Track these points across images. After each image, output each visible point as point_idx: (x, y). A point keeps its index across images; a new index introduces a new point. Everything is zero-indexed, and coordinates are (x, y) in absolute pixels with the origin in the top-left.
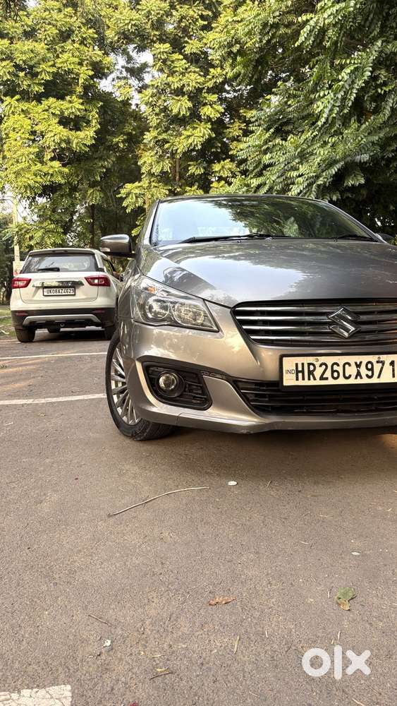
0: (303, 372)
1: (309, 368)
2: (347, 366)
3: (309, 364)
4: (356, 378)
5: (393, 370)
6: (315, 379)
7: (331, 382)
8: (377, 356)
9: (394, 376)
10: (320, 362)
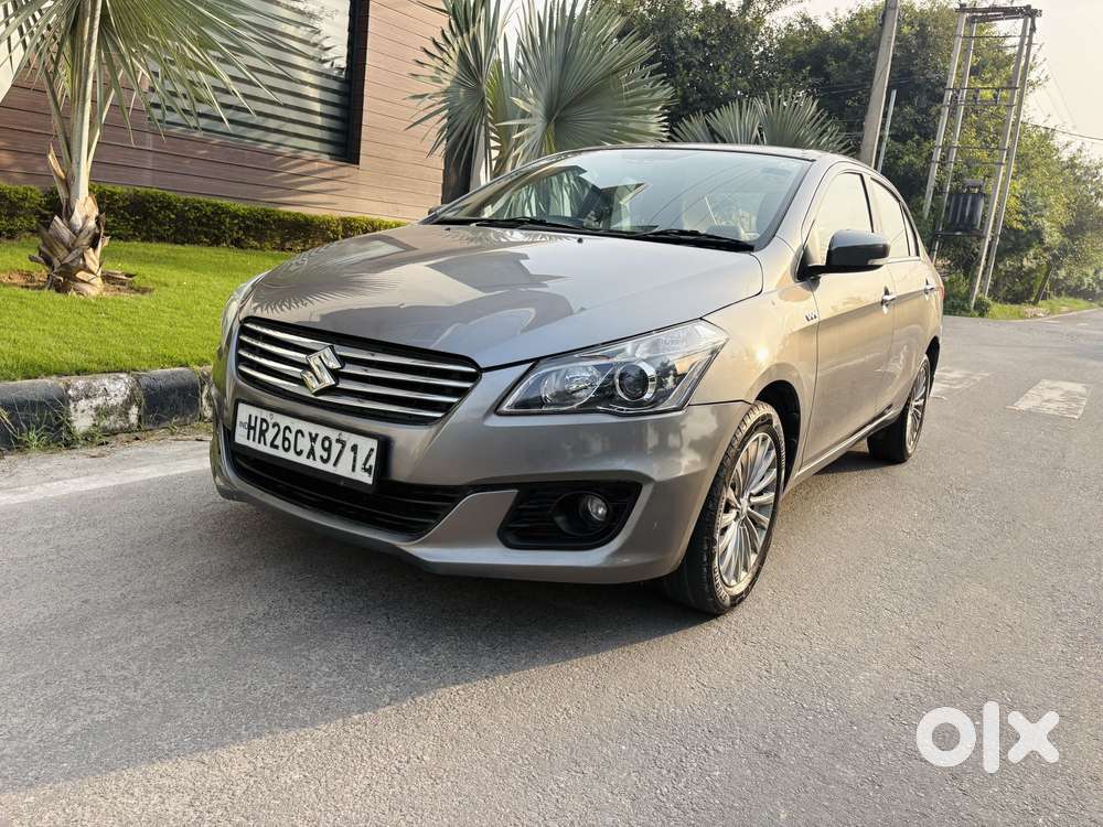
0: (254, 428)
1: (261, 426)
2: (299, 435)
3: (263, 420)
4: (308, 457)
5: (355, 461)
6: (265, 444)
7: (280, 453)
8: (339, 432)
9: (353, 469)
10: (273, 421)
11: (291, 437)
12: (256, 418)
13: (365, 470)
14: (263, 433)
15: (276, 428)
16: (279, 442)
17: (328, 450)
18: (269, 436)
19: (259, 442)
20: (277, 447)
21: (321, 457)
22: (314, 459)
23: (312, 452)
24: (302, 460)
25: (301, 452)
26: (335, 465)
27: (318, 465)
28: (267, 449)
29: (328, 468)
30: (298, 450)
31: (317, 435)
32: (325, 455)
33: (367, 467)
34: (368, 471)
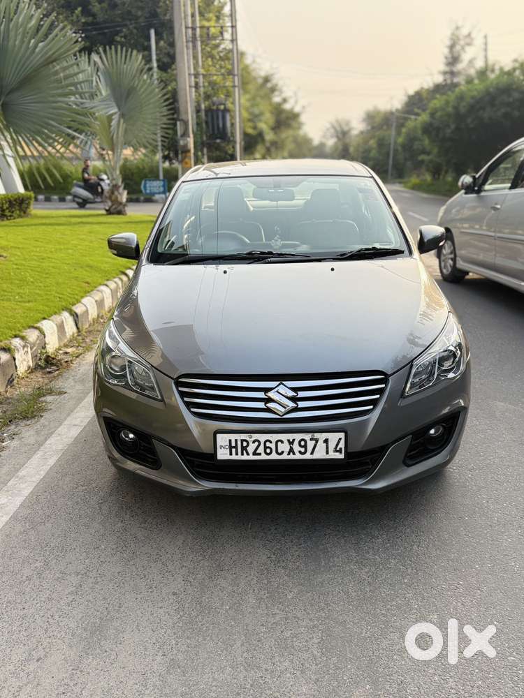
0: (236, 447)
1: (242, 444)
2: (279, 443)
3: (242, 441)
4: (289, 454)
5: (327, 448)
6: (248, 454)
7: (264, 457)
8: (311, 434)
9: (327, 453)
10: (253, 439)
11: (273, 446)
12: (236, 441)
13: (337, 451)
14: (244, 449)
15: (257, 443)
16: (261, 450)
17: (305, 446)
18: (251, 448)
19: (242, 454)
20: (260, 454)
21: (300, 452)
22: (294, 454)
23: (291, 451)
24: (285, 457)
25: (283, 452)
26: (312, 453)
27: (298, 456)
28: (252, 457)
29: (308, 456)
30: (280, 451)
31: (294, 440)
32: (303, 450)
33: (338, 449)
34: (340, 451)
